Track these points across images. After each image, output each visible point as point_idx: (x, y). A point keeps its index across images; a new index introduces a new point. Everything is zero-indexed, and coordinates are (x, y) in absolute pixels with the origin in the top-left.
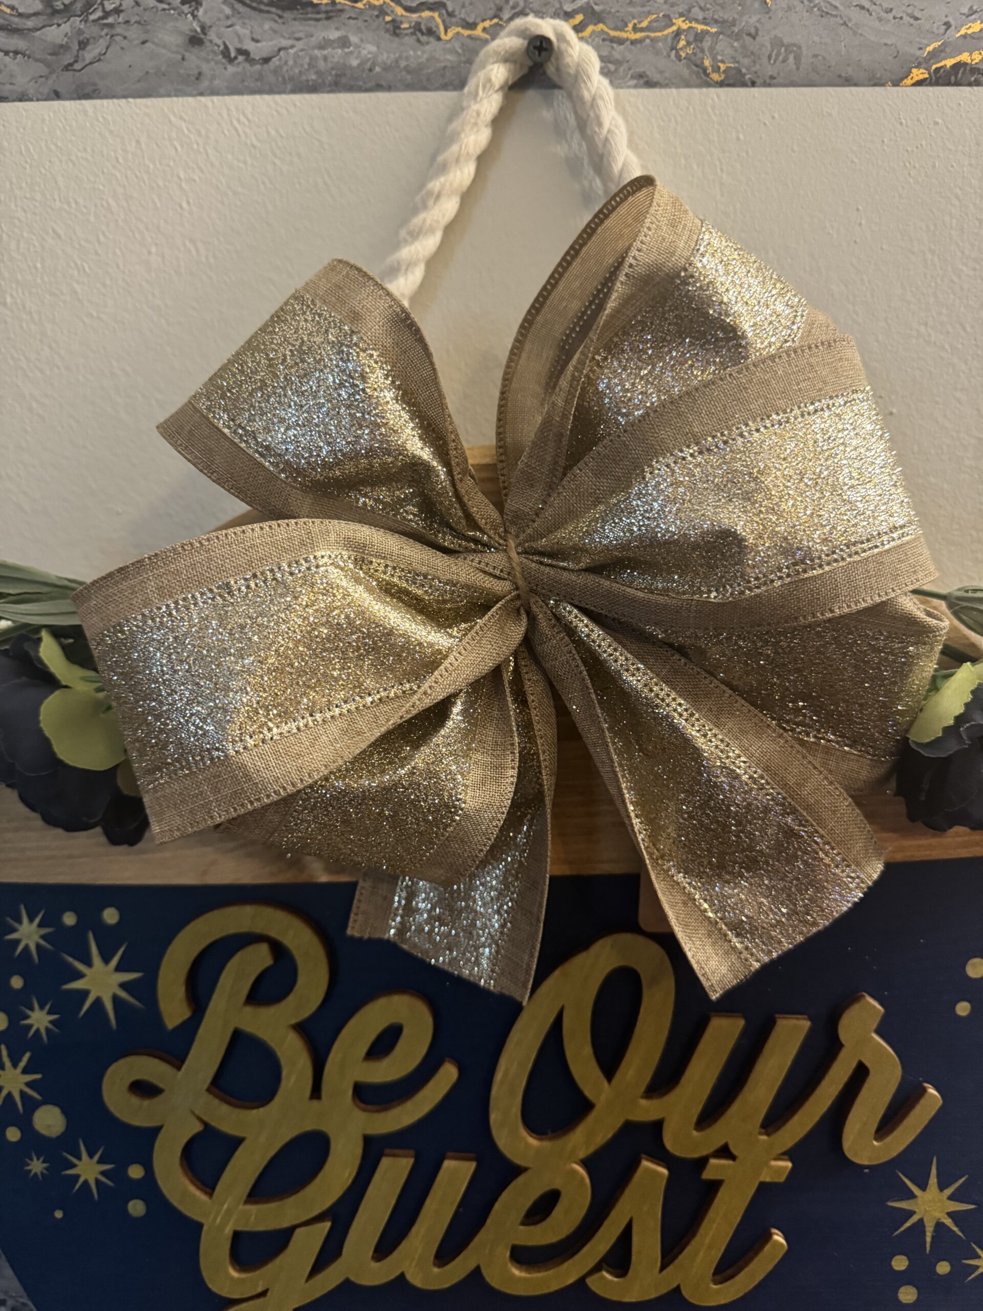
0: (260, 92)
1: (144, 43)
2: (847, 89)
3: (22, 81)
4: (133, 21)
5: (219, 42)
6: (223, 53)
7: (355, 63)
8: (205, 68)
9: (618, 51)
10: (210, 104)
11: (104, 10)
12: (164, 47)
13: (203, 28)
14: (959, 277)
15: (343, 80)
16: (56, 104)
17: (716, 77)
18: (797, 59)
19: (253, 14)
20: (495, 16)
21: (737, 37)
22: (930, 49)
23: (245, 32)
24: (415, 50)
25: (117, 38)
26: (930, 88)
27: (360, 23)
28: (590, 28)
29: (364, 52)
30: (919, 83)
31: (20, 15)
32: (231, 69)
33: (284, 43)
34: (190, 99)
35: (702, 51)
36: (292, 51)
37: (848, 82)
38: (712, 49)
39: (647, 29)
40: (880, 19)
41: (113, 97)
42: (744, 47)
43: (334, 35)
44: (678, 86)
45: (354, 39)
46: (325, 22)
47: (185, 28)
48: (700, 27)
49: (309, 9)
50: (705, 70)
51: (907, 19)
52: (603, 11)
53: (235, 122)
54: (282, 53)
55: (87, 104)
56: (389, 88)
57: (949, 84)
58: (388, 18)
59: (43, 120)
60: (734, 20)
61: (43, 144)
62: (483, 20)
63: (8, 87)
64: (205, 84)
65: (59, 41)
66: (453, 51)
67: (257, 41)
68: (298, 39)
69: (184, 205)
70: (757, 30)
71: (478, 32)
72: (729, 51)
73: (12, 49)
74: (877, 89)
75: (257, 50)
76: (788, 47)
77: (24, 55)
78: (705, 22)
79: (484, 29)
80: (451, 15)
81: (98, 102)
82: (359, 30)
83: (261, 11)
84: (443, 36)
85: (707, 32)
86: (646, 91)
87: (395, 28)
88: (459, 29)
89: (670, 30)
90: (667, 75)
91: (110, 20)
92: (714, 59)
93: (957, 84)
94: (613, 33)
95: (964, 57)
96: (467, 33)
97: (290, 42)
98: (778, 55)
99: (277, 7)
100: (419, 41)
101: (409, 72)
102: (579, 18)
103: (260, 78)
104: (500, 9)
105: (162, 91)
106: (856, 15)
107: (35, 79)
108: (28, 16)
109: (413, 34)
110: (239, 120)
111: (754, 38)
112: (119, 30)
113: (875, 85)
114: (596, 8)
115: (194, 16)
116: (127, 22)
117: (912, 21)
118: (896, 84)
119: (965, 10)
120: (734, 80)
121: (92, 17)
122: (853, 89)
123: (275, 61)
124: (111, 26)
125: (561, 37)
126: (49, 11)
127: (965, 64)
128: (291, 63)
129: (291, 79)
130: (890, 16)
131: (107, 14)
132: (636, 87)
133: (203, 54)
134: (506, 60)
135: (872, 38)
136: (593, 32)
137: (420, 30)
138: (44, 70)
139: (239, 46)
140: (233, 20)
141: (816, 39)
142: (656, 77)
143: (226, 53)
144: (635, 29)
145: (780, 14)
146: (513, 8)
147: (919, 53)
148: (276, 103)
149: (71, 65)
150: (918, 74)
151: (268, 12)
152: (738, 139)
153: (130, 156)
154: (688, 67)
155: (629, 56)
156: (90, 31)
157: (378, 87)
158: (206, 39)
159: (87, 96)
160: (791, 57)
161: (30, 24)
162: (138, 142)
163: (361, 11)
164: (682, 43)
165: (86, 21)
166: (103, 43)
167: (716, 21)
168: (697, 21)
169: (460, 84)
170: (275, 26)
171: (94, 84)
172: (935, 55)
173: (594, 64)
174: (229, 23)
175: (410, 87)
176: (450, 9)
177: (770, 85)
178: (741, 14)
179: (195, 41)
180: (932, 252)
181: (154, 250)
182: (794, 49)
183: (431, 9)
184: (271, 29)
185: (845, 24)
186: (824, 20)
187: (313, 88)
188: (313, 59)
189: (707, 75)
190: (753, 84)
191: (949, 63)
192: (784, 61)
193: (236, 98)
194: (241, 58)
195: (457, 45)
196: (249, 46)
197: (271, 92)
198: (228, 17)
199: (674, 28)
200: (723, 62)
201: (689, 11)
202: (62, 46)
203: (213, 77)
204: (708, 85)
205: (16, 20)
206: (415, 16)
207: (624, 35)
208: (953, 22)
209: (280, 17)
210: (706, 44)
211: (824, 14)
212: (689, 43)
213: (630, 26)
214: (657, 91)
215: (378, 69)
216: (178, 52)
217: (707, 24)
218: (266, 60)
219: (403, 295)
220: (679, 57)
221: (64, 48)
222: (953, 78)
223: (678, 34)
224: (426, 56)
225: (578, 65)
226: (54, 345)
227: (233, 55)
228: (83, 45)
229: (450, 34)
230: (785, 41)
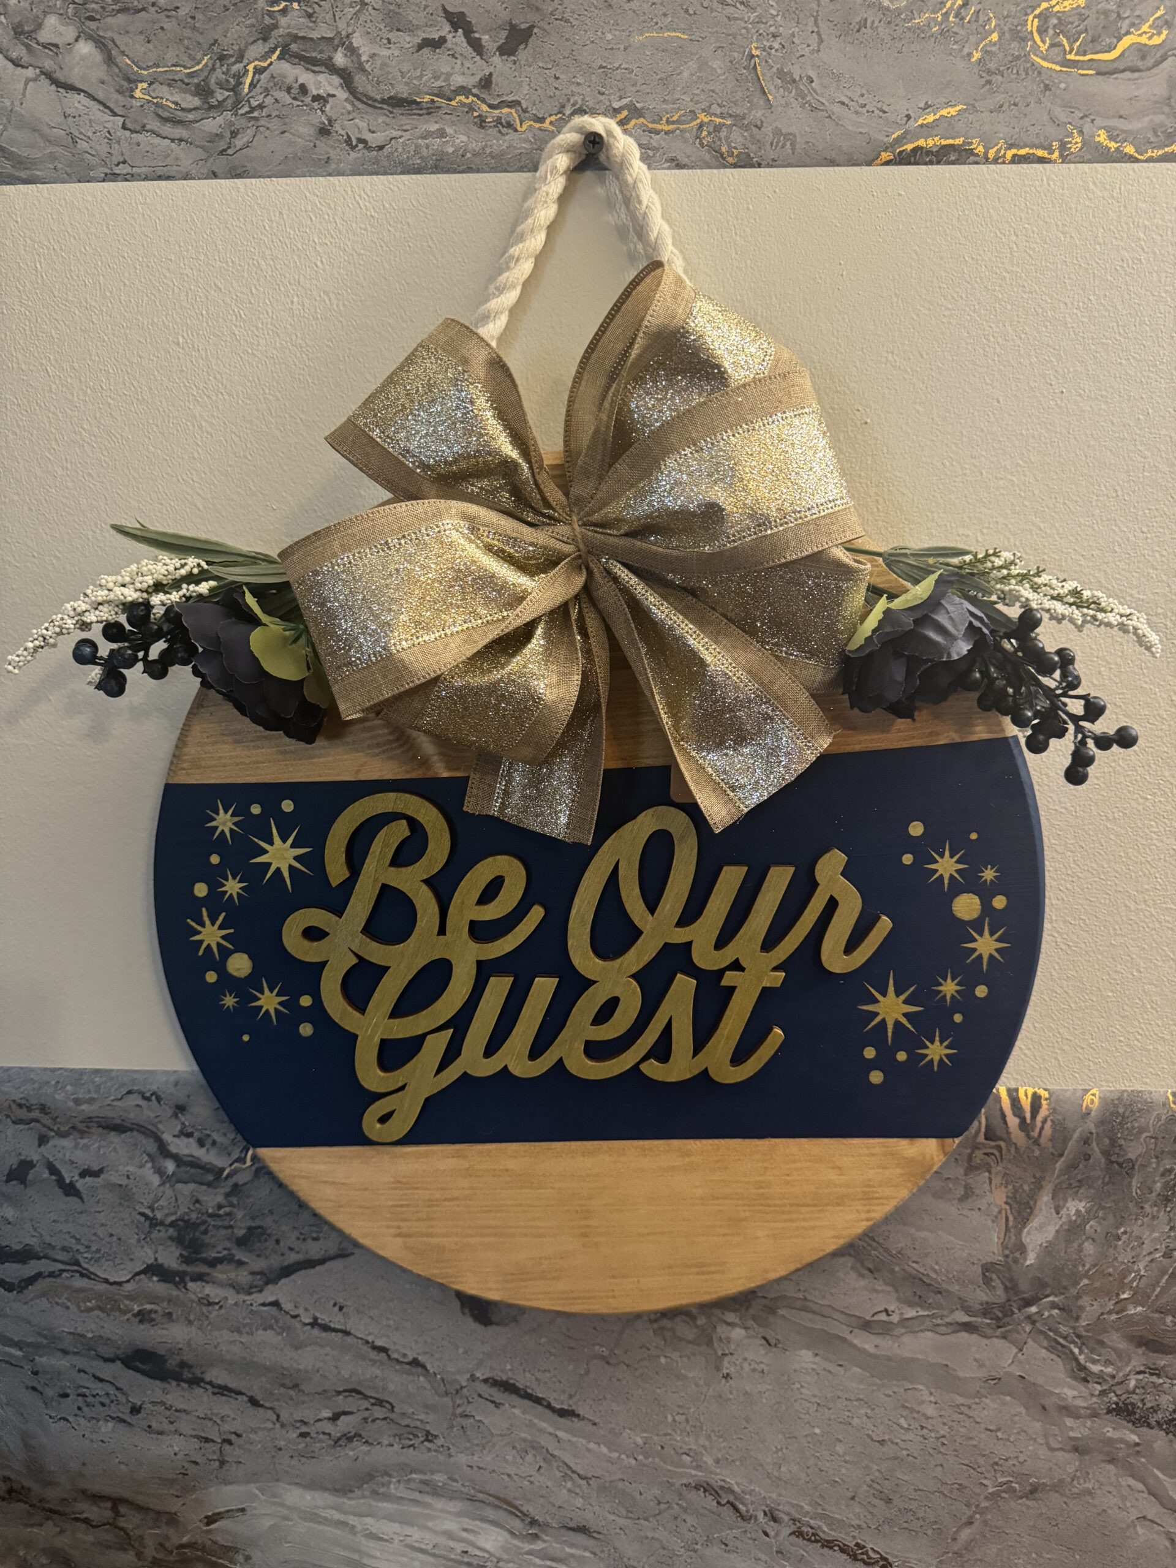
0: (377, 174)
1: (283, 133)
2: (831, 169)
3: (186, 164)
4: (274, 114)
5: (343, 133)
6: (346, 141)
7: (451, 150)
8: (332, 154)
9: (656, 140)
10: (337, 182)
11: (250, 107)
12: (299, 137)
13: (330, 121)
14: (918, 315)
15: (442, 164)
16: (214, 181)
17: (730, 160)
18: (793, 145)
19: (370, 110)
20: (559, 112)
21: (746, 128)
22: (895, 136)
23: (362, 124)
24: (498, 140)
25: (261, 129)
26: (896, 167)
27: (454, 118)
28: (633, 122)
29: (458, 141)
30: (888, 163)
31: (183, 109)
32: (353, 155)
33: (395, 134)
34: (321, 179)
35: (720, 139)
36: (401, 140)
37: (832, 163)
38: (727, 138)
39: (677, 122)
40: (856, 113)
41: (260, 177)
42: (752, 136)
43: (434, 127)
44: (701, 168)
45: (449, 130)
46: (426, 117)
47: (316, 121)
48: (718, 120)
49: (414, 106)
50: (722, 155)
51: (877, 112)
52: (643, 108)
53: (357, 198)
54: (393, 142)
55: (238, 182)
56: (478, 171)
57: (909, 163)
58: (476, 114)
59: (204, 195)
60: (745, 114)
61: (205, 215)
62: (550, 115)
63: (175, 168)
64: (333, 166)
65: (215, 131)
66: (527, 140)
67: (373, 132)
68: (406, 131)
69: (319, 264)
70: (762, 122)
71: (546, 125)
72: (740, 139)
73: (178, 137)
74: (855, 168)
75: (374, 139)
76: (788, 136)
77: (187, 142)
78: (722, 115)
79: (551, 123)
80: (525, 111)
81: (248, 180)
82: (453, 123)
83: (376, 107)
84: (519, 128)
85: (724, 124)
86: (677, 171)
87: (481, 122)
88: (532, 123)
89: (695, 123)
90: (693, 159)
91: (255, 114)
92: (729, 146)
93: (916, 163)
94: (650, 126)
95: (921, 142)
96: (537, 125)
97: (400, 133)
98: (778, 143)
99: (389, 105)
100: (500, 132)
101: (493, 157)
102: (625, 113)
103: (376, 162)
104: (563, 106)
105: (299, 172)
106: (837, 109)
107: (196, 162)
108: (190, 110)
109: (495, 126)
110: (360, 196)
111: (759, 129)
112: (262, 122)
113: (853, 165)
114: (638, 105)
115: (323, 112)
116: (269, 116)
117: (881, 114)
118: (869, 163)
119: (922, 105)
120: (745, 162)
121: (241, 112)
122: (836, 168)
123: (388, 148)
124: (256, 119)
125: (610, 133)
126: (206, 106)
127: (922, 148)
128: (400, 150)
129: (401, 163)
130: (864, 110)
131: (252, 109)
132: (669, 168)
133: (331, 142)
134: (568, 151)
135: (850, 128)
136: (635, 125)
137: (501, 124)
138: (204, 155)
139: (359, 136)
140: (354, 115)
141: (807, 129)
142: (685, 161)
143: (348, 141)
144: (668, 122)
145: (780, 109)
146: (573, 105)
147: (886, 139)
148: (389, 182)
149: (225, 150)
150: (885, 156)
151: (381, 108)
152: (748, 209)
153: (275, 224)
154: (709, 153)
155: (663, 144)
156: (240, 123)
157: (469, 170)
158: (333, 130)
159: (239, 176)
160: (788, 144)
161: (191, 116)
162: (280, 213)
163: (455, 108)
164: (705, 133)
165: (236, 115)
166: (250, 132)
167: (731, 116)
168: (715, 115)
169: (535, 169)
170: (388, 120)
171: (245, 167)
172: (899, 141)
173: (636, 152)
174: (351, 117)
175: (494, 170)
176: (524, 106)
177: (772, 166)
178: (750, 109)
179: (324, 132)
180: (897, 296)
181: (295, 300)
182: (790, 137)
183: (509, 107)
184: (384, 122)
185: (829, 117)
186: (813, 114)
187: (418, 171)
188: (417, 146)
189: (724, 159)
190: (759, 166)
191: (909, 147)
192: (783, 147)
193: (357, 177)
194: (361, 146)
195: (530, 136)
196: (368, 136)
197: (385, 173)
198: (349, 113)
199: (699, 121)
200: (735, 148)
201: (710, 107)
202: (217, 135)
203: (340, 161)
204: (725, 167)
205: (179, 113)
206: (497, 112)
207: (659, 127)
208: (912, 115)
209: (391, 112)
210: (723, 134)
211: (814, 109)
212: (709, 133)
213: (664, 119)
214: (685, 171)
215: (469, 155)
216: (310, 141)
217: (723, 118)
218: (381, 148)
219: (493, 337)
220: (702, 146)
221: (219, 136)
222: (912, 159)
223: (701, 126)
224: (506, 144)
225: (623, 155)
226: (218, 376)
227: (354, 143)
228: (234, 134)
229: (525, 127)
230: (784, 131)
